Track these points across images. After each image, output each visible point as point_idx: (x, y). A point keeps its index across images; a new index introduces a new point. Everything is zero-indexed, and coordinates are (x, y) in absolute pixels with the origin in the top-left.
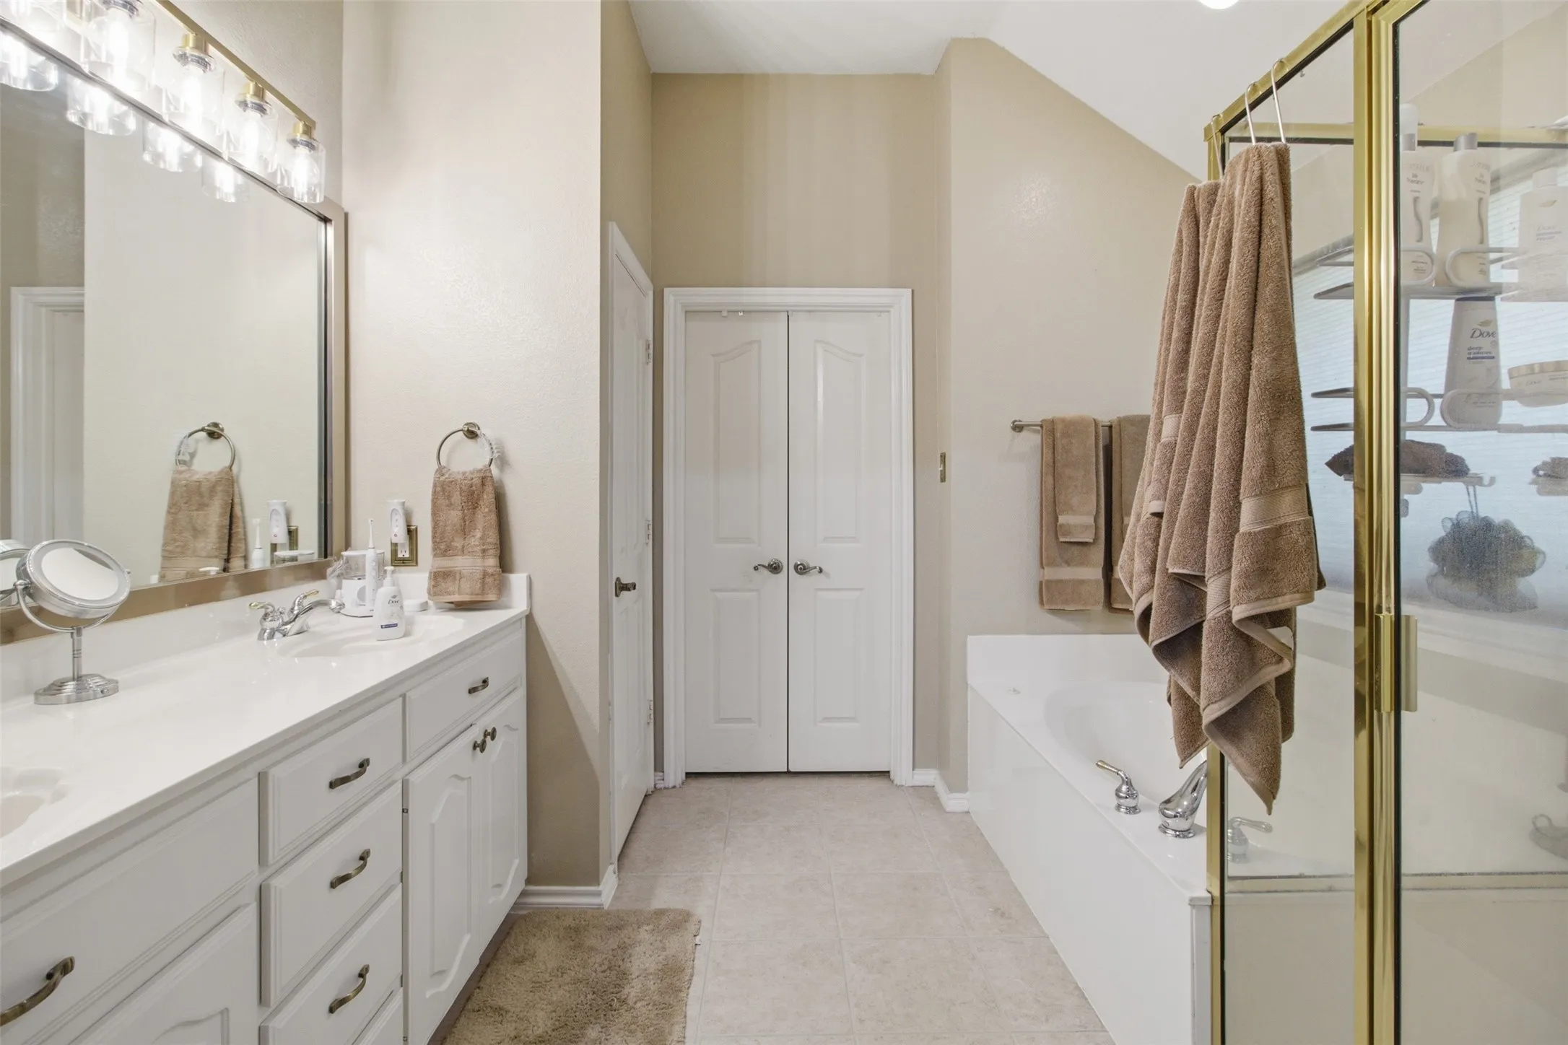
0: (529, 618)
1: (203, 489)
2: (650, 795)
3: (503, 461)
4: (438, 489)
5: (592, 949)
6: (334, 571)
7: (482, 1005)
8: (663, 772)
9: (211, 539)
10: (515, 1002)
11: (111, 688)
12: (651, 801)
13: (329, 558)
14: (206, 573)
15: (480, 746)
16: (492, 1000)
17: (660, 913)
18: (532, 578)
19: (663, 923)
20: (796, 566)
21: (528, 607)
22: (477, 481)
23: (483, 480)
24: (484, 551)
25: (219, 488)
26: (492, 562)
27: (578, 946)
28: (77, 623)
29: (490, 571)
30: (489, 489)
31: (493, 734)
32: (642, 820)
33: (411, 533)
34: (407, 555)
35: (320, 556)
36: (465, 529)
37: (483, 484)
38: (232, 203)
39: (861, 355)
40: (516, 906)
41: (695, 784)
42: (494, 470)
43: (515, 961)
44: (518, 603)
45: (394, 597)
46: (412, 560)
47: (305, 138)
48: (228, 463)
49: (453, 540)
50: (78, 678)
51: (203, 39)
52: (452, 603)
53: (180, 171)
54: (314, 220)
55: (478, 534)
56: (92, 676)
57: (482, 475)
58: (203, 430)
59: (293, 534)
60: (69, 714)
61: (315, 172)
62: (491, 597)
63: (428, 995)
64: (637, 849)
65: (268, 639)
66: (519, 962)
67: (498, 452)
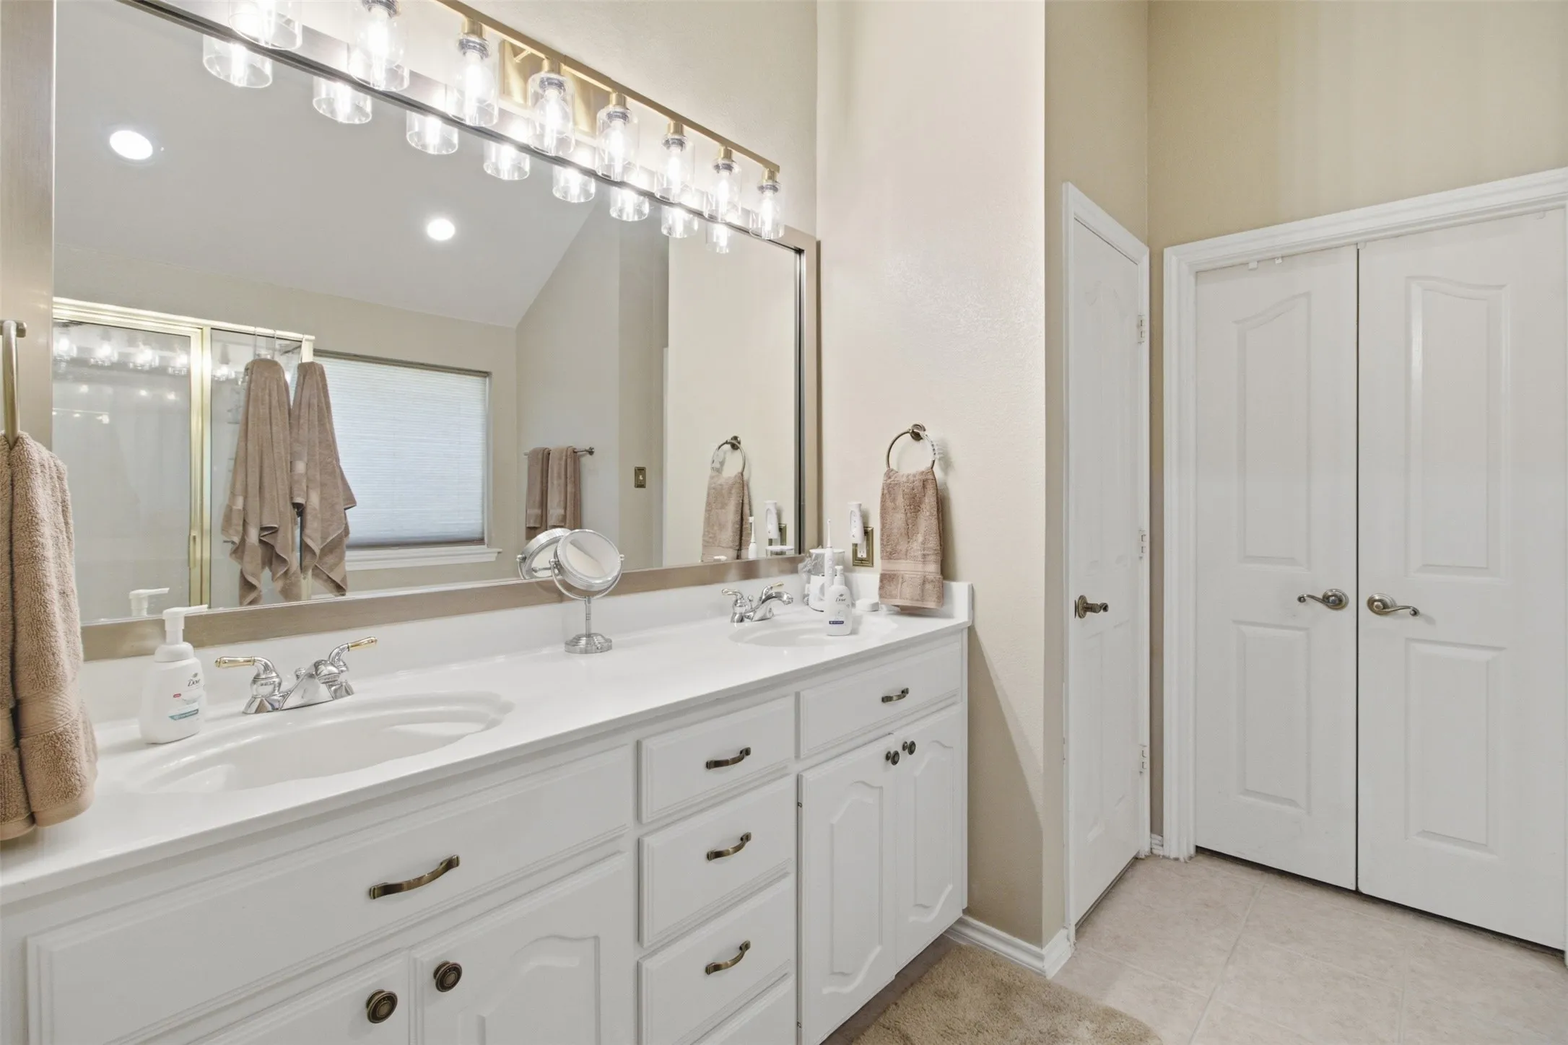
0: (971, 630)
1: (724, 491)
2: (1141, 859)
3: (947, 463)
4: (886, 491)
5: (1019, 1020)
6: (806, 566)
7: (892, 1024)
8: (1162, 836)
9: (728, 535)
10: (924, 1037)
11: (607, 647)
12: (1141, 868)
13: (802, 555)
14: (719, 560)
15: (893, 758)
16: (903, 1024)
17: (1111, 1014)
18: (975, 588)
19: (1111, 1028)
20: (1371, 602)
21: (969, 618)
22: (918, 484)
23: (924, 483)
24: (924, 556)
25: (733, 491)
26: (932, 568)
27: (1005, 1009)
28: (588, 594)
29: (931, 577)
30: (930, 491)
31: (910, 748)
32: (1124, 887)
33: (867, 533)
34: (865, 556)
35: (795, 553)
36: (909, 534)
37: (924, 487)
38: (726, 254)
39: (1501, 287)
40: (950, 930)
41: (1206, 864)
42: (938, 471)
43: (936, 993)
44: (961, 615)
45: (841, 595)
46: (866, 562)
47: (770, 183)
48: (740, 470)
49: (898, 543)
50: (589, 636)
51: (680, 121)
52: (898, 606)
53: (686, 236)
54: (792, 253)
55: (920, 538)
56: (596, 634)
57: (924, 478)
58: (727, 443)
59: (783, 531)
60: (583, 661)
61: (778, 210)
62: (931, 604)
63: (826, 991)
64: (1107, 923)
65: (737, 622)
66: (941, 995)
67: (939, 453)
